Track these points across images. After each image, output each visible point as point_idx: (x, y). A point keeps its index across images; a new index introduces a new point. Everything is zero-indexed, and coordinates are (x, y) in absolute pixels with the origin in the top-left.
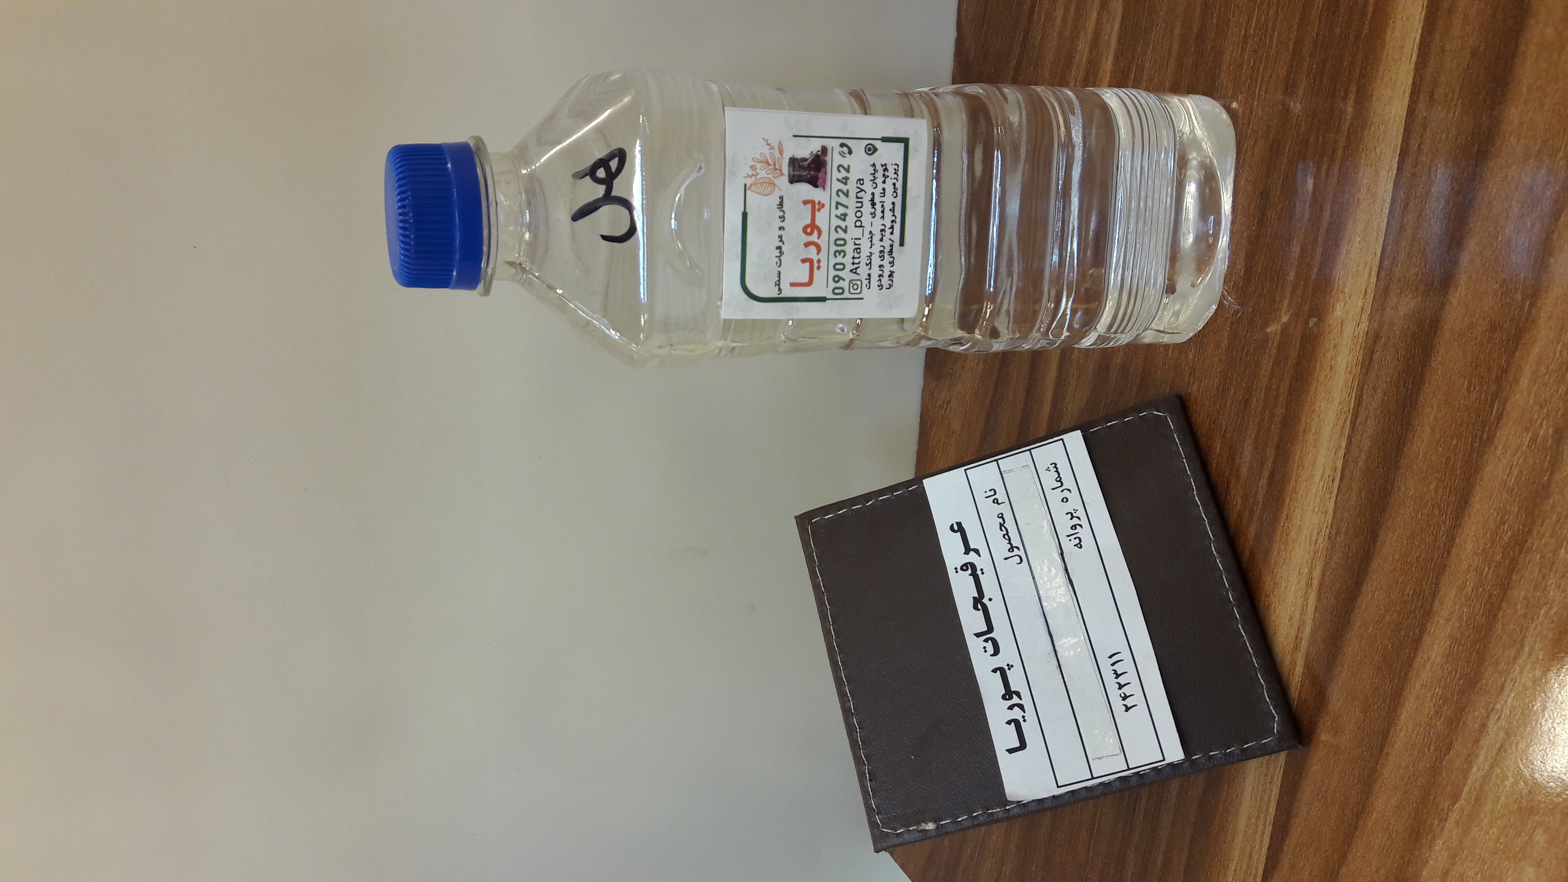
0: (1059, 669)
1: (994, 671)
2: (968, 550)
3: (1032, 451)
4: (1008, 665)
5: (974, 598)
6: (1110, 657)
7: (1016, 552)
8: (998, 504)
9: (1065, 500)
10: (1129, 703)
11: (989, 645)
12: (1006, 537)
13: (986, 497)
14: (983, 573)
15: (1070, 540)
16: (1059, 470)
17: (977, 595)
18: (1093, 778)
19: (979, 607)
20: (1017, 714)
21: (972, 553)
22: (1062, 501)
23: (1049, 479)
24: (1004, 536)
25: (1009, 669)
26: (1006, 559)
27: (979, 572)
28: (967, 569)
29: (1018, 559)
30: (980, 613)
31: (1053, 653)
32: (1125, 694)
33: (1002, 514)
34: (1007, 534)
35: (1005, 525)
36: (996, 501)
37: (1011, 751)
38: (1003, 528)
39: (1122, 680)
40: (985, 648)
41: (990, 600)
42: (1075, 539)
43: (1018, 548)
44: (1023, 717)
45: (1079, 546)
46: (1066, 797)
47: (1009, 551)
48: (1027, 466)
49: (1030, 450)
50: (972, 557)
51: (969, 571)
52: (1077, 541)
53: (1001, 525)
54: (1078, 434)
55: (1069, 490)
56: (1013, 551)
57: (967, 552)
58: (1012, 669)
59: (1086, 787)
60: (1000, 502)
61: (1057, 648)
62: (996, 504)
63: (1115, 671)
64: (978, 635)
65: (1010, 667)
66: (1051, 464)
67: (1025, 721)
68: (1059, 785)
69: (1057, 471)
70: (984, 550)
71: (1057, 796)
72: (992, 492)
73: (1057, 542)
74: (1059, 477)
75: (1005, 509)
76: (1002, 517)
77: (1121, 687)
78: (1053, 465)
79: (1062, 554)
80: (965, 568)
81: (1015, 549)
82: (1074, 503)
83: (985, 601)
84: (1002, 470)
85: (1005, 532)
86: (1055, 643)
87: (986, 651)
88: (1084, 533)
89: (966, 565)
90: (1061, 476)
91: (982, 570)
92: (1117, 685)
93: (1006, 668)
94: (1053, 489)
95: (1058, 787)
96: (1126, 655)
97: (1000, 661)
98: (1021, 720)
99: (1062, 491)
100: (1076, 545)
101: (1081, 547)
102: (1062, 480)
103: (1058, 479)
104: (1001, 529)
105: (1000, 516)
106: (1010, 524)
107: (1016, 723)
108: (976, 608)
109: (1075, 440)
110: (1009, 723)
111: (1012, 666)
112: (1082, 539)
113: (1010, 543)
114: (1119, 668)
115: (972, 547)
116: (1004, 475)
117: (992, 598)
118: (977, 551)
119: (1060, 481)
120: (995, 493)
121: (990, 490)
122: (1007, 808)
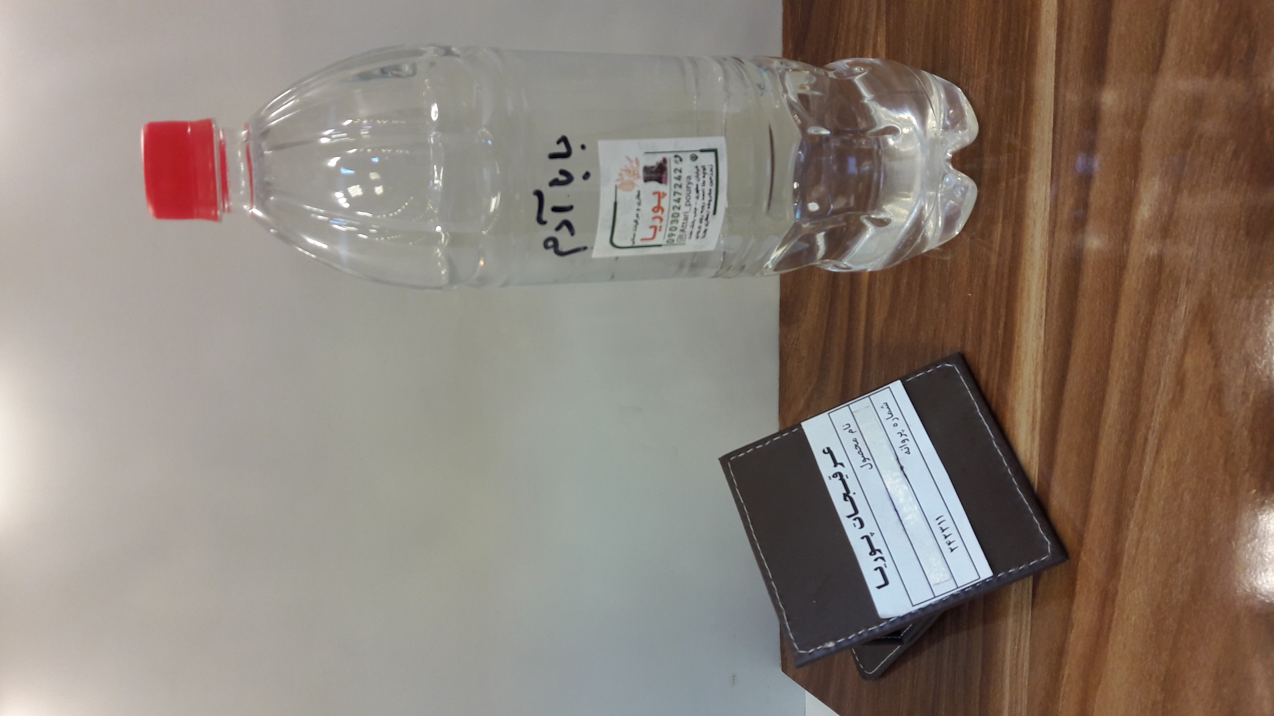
0: (904, 532)
1: (862, 538)
2: (836, 463)
3: (871, 397)
4: (871, 533)
5: (844, 494)
6: (937, 519)
7: (868, 461)
8: (852, 432)
9: (895, 425)
10: (952, 546)
11: (857, 522)
12: (860, 453)
13: (845, 429)
14: (847, 478)
15: (902, 450)
16: (890, 407)
17: (845, 492)
18: (935, 597)
19: (848, 499)
20: (880, 563)
21: (839, 466)
22: (894, 426)
23: (884, 413)
24: (859, 453)
25: (872, 535)
26: (862, 467)
27: (845, 477)
28: (837, 476)
29: (869, 466)
30: (849, 503)
31: (899, 522)
32: (949, 542)
33: (855, 439)
34: (861, 451)
35: (859, 445)
36: (851, 431)
37: (879, 587)
38: (858, 448)
39: (946, 533)
40: (854, 524)
41: (854, 494)
42: (905, 448)
43: (868, 459)
44: (885, 565)
45: (908, 452)
46: (920, 612)
47: (863, 461)
48: (868, 407)
49: (869, 396)
50: (839, 469)
51: (839, 477)
52: (907, 450)
53: (856, 446)
54: (899, 382)
55: (897, 419)
56: (865, 461)
57: (835, 466)
58: (874, 536)
59: (930, 605)
60: (853, 431)
61: (901, 518)
62: (851, 434)
63: (941, 528)
64: (849, 517)
65: (872, 534)
66: (884, 403)
67: (886, 567)
68: (914, 604)
69: (888, 408)
70: (846, 463)
71: (914, 613)
72: (848, 426)
73: (894, 452)
74: (890, 411)
75: (857, 436)
76: (856, 441)
77: (946, 537)
78: (886, 404)
79: (898, 459)
80: (835, 476)
81: (867, 460)
82: (902, 426)
83: (851, 495)
84: (853, 410)
85: (859, 450)
86: (901, 515)
87: (855, 526)
88: (910, 444)
89: (836, 474)
90: (891, 410)
91: (846, 476)
92: (944, 537)
93: (870, 535)
94: (887, 419)
95: (913, 606)
96: (947, 517)
97: (865, 531)
98: (883, 567)
99: (893, 420)
100: (906, 453)
101: (909, 453)
102: (893, 413)
103: (890, 412)
104: (856, 448)
105: (855, 440)
106: (861, 444)
107: (881, 569)
108: (845, 500)
109: (897, 387)
110: (876, 569)
111: (873, 534)
112: (910, 448)
113: (863, 456)
114: (943, 526)
115: (838, 461)
116: (854, 414)
117: (855, 492)
118: (842, 464)
119: (891, 414)
120: (850, 426)
121: (847, 425)
122: (881, 625)
